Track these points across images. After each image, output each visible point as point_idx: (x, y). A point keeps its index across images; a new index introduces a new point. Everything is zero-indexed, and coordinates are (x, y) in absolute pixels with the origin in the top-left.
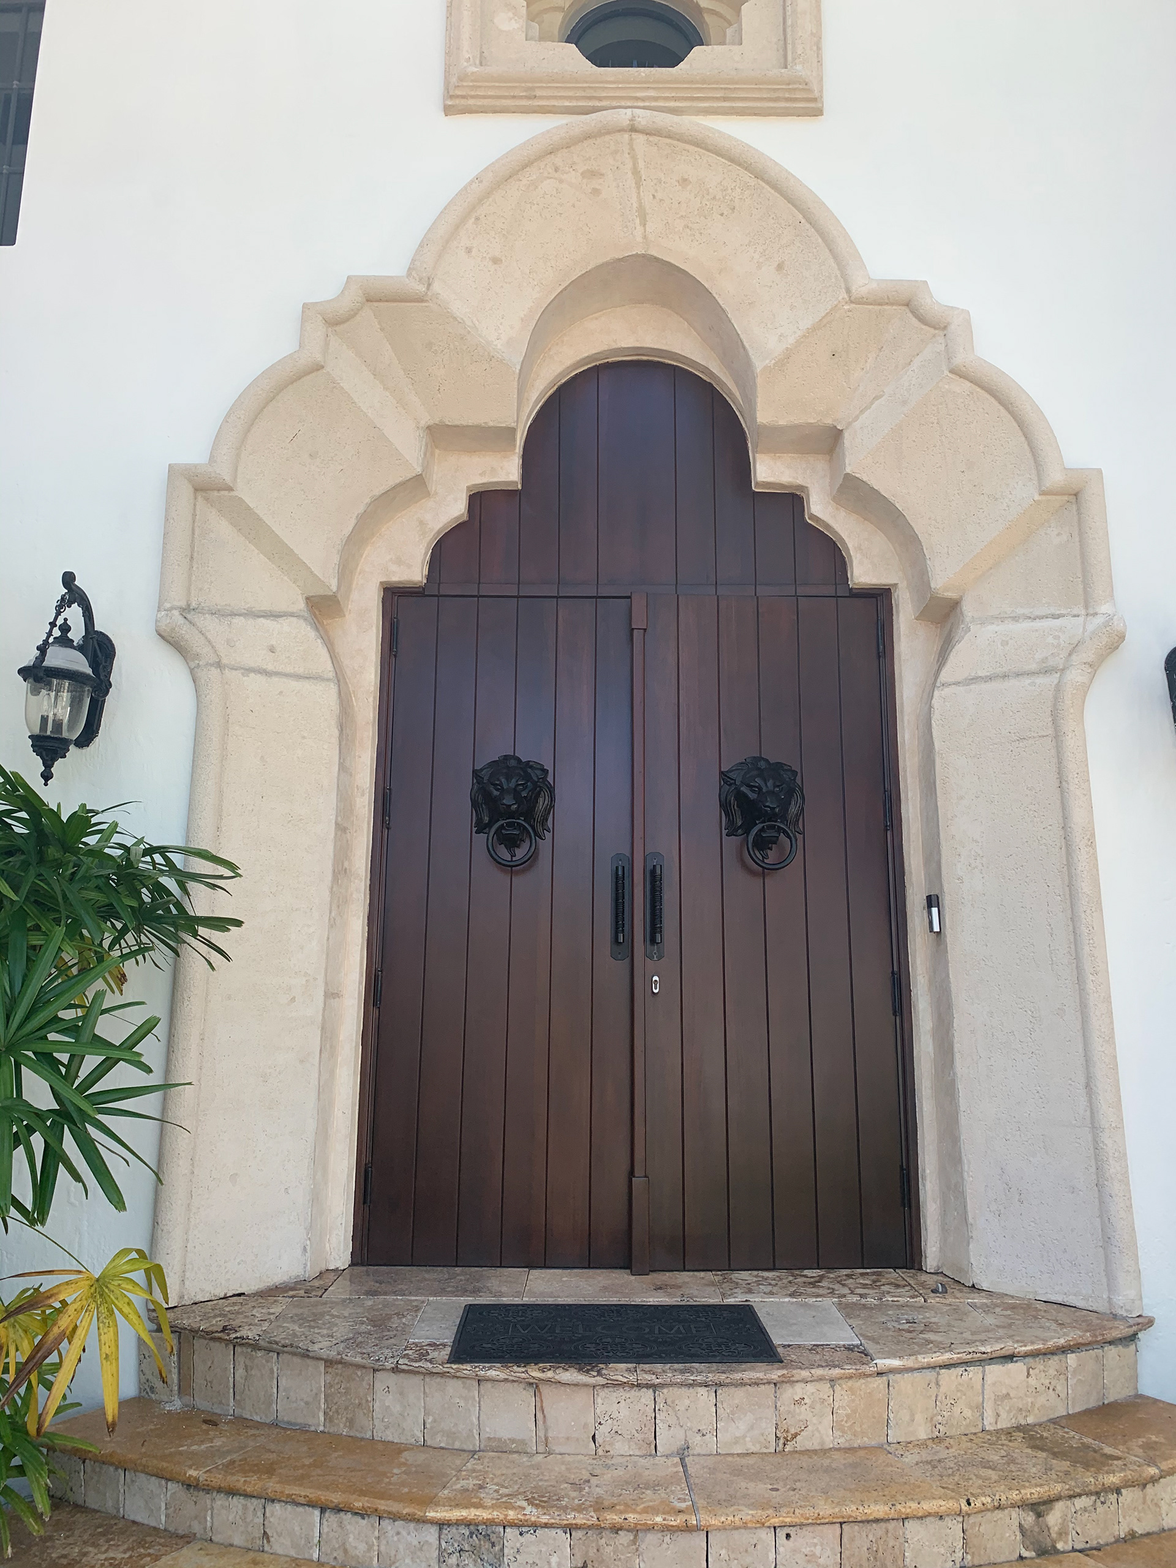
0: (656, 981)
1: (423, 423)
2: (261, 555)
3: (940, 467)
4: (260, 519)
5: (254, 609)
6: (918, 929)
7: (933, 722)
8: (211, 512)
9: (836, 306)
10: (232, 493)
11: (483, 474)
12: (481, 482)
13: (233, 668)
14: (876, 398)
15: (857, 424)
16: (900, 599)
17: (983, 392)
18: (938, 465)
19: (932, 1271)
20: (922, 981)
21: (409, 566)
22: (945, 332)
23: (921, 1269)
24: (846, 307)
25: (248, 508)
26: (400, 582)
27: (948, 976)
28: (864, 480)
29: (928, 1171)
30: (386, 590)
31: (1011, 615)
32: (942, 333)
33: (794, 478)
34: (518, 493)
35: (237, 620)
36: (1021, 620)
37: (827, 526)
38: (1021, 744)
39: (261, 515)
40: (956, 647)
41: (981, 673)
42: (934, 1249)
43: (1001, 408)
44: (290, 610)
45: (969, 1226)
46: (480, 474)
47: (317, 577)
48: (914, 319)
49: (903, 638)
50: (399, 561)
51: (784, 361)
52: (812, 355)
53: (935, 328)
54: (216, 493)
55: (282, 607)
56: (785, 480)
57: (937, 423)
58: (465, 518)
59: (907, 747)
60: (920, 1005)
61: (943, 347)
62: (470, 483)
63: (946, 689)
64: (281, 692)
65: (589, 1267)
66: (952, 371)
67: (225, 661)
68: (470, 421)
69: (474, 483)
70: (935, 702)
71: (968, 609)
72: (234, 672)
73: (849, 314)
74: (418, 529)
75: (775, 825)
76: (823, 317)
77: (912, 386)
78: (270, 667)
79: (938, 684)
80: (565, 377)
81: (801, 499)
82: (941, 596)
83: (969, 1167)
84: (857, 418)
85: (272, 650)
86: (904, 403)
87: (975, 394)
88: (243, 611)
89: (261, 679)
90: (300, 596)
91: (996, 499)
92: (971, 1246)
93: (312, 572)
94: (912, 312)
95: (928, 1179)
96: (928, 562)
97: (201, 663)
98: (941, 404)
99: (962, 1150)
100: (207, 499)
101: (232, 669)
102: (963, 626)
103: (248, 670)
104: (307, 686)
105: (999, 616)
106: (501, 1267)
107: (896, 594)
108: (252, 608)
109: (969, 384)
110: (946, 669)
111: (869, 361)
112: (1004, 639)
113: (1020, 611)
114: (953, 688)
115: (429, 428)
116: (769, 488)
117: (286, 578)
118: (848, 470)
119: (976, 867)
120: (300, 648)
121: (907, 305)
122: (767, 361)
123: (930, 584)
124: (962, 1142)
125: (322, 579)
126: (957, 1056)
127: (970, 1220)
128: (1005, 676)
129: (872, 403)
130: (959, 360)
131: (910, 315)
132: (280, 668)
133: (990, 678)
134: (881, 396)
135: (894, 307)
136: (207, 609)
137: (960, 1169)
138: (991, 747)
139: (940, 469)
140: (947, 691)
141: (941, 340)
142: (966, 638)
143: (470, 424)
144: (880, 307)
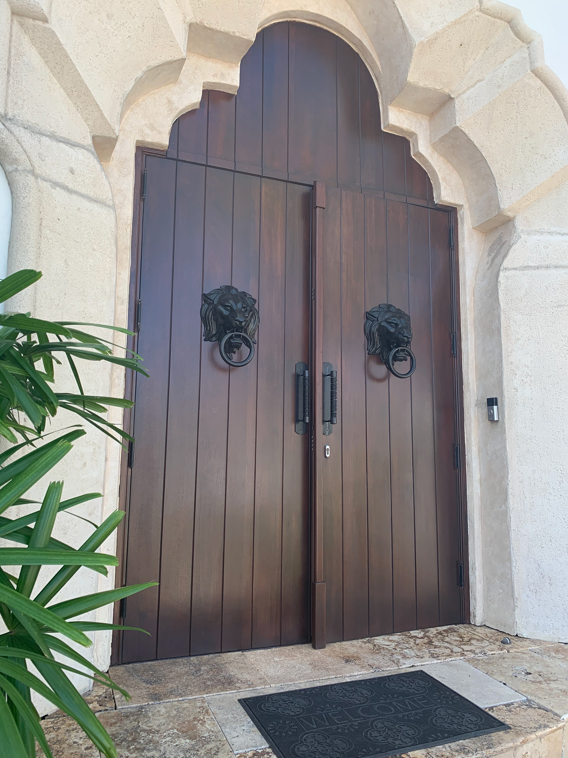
0: (328, 449)
1: (188, 19)
2: (62, 90)
3: (513, 133)
4: (67, 56)
5: (56, 134)
6: (473, 418)
7: (499, 291)
8: (24, 38)
9: (471, 10)
10: (46, 25)
11: (215, 75)
12: (213, 81)
13: (45, 180)
14: (479, 81)
15: (465, 96)
16: (465, 215)
17: (547, 89)
18: (512, 131)
19: (479, 625)
20: (475, 450)
21: (160, 132)
22: (529, 45)
23: (470, 623)
24: (477, 13)
25: (59, 43)
26: (152, 143)
27: (505, 447)
28: (466, 133)
29: (477, 565)
30: (138, 148)
31: (548, 231)
32: (526, 46)
33: (410, 126)
34: (234, 99)
35: (44, 139)
36: (554, 235)
37: (426, 161)
38: (559, 309)
39: (69, 52)
40: (513, 247)
41: (531, 264)
42: (480, 611)
43: (556, 101)
44: (82, 143)
45: (515, 599)
46: (213, 75)
47: (106, 120)
48: (512, 32)
49: (466, 239)
50: (152, 127)
51: (433, 41)
52: (449, 41)
53: (523, 42)
54: (31, 21)
55: (76, 138)
56: (405, 127)
57: (517, 104)
58: (198, 107)
59: (468, 307)
60: (473, 464)
61: (527, 55)
62: (205, 81)
63: (508, 272)
64: (79, 209)
65: (281, 645)
66: (532, 71)
67: (38, 171)
68: (222, 28)
69: (208, 81)
70: (501, 279)
71: (520, 224)
72: (45, 183)
73: (477, 18)
74: (167, 105)
75: (405, 349)
76: (462, 17)
77: (504, 77)
78: (71, 186)
79: (502, 268)
80: (268, 22)
81: (408, 142)
82: (505, 214)
83: (516, 564)
84: (464, 92)
85: (72, 171)
86: (499, 86)
87: (542, 89)
88: (48, 133)
89: (63, 193)
90: (89, 133)
91: (546, 158)
92: (516, 612)
93: (102, 114)
94: (511, 27)
95: (477, 569)
96: (499, 192)
97: (19, 168)
98: (522, 91)
99: (512, 553)
100: (22, 25)
101: (43, 180)
102: (516, 234)
103: (56, 184)
104: (95, 208)
105: (540, 231)
106: (221, 652)
107: (461, 212)
108: (54, 132)
109: (540, 82)
110: (507, 259)
111: (479, 55)
112: (545, 245)
113: (553, 229)
114: (512, 272)
115: (191, 25)
116: (392, 131)
117: (79, 115)
118: (458, 124)
119: (527, 382)
120: (91, 176)
121: (509, 23)
122: (423, 38)
123: (499, 205)
124: (512, 549)
125: (110, 123)
126: (510, 497)
127: (516, 596)
128: (547, 267)
129: (475, 84)
130: (538, 65)
131: (510, 29)
132: (78, 189)
133: (537, 268)
134: (482, 80)
135: (502, 22)
136: (21, 122)
137: (509, 565)
138: (539, 309)
139: (512, 134)
140: (509, 273)
141: (526, 50)
142: (519, 241)
143: (222, 30)
144: (494, 19)
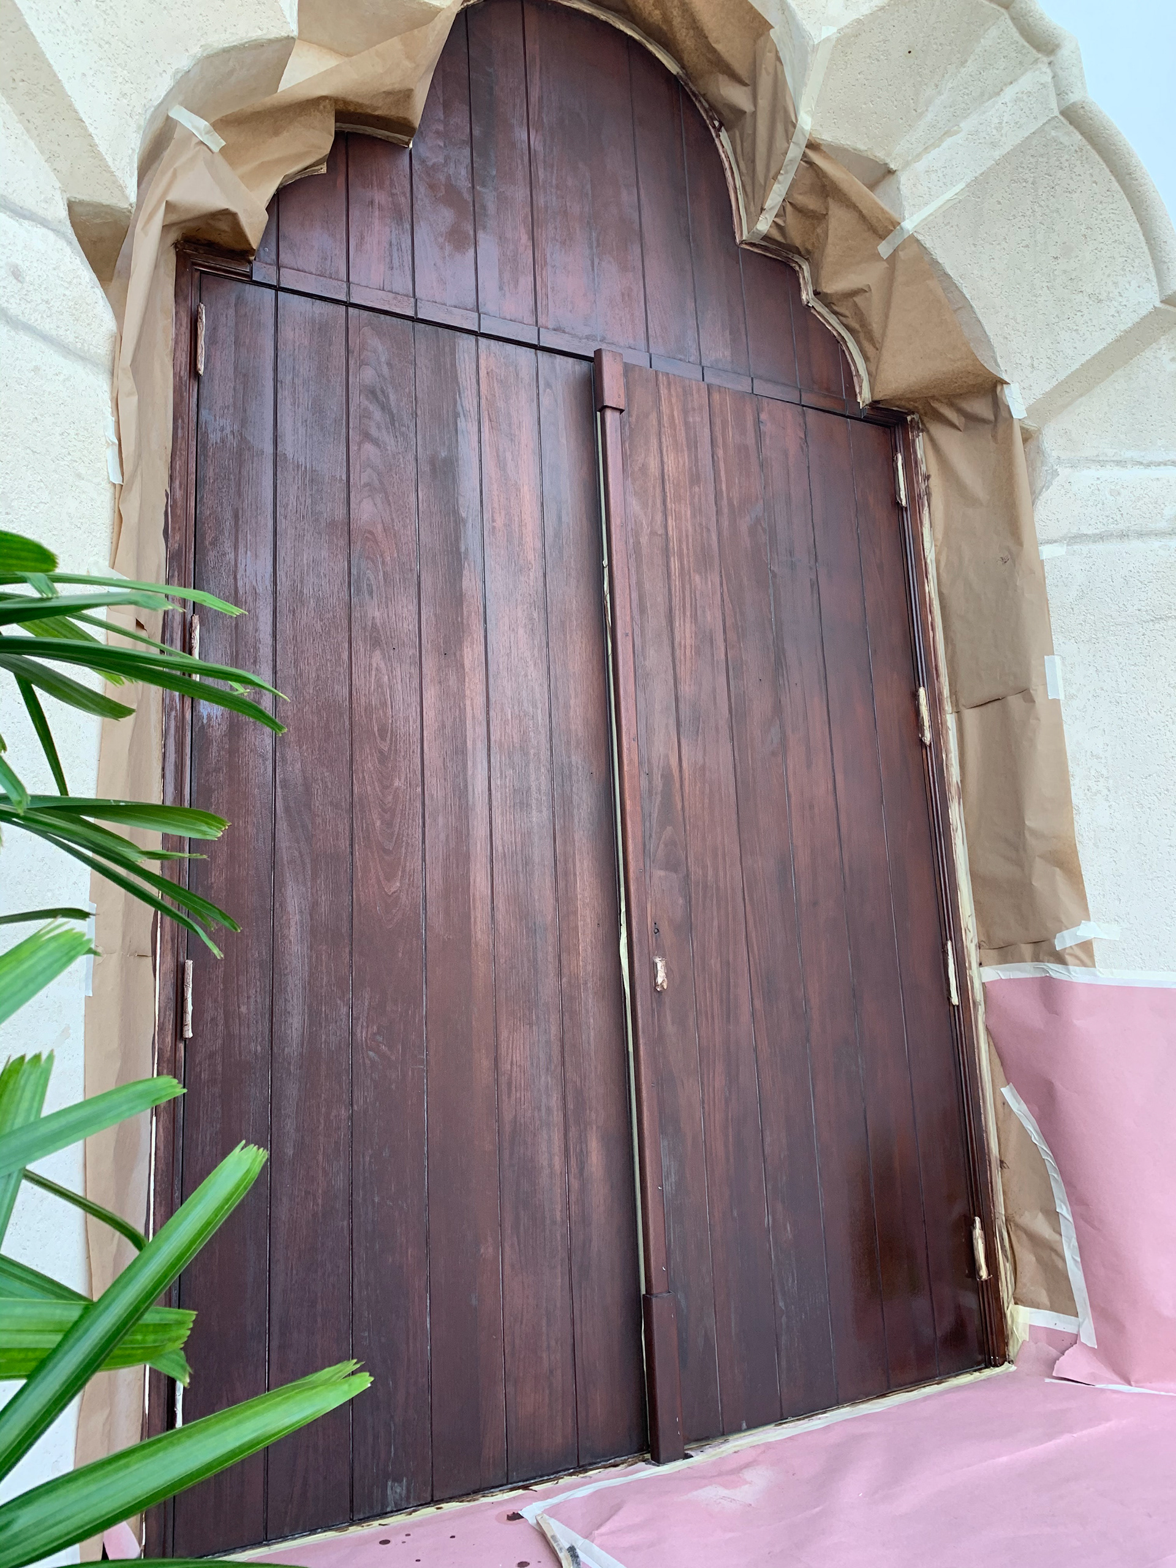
3: (1027, 246)
14: (949, 133)
15: (920, 166)
17: (1093, 151)
18: (1024, 243)
22: (1052, 58)
28: (928, 245)
31: (1114, 459)
32: (1046, 60)
34: (406, 157)
36: (1129, 466)
38: (1157, 626)
40: (1043, 495)
41: (1085, 530)
43: (1113, 178)
44: (41, 212)
48: (1014, 29)
51: (851, 38)
53: (1039, 50)
55: (27, 199)
57: (1033, 184)
61: (1048, 78)
64: (37, 369)
65: (579, 1470)
66: (1062, 113)
71: (1052, 446)
77: (1004, 124)
78: (14, 310)
81: (795, 274)
82: (1020, 423)
84: (918, 157)
85: (16, 274)
86: (994, 145)
87: (1084, 152)
90: (58, 192)
93: (93, 146)
94: (1013, 19)
98: (1042, 156)
102: (1046, 468)
105: (1097, 459)
109: (1080, 137)
112: (1113, 487)
113: (1128, 454)
117: (31, 143)
118: (909, 228)
121: (1007, 8)
125: (113, 168)
128: (1123, 536)
129: (943, 139)
130: (1075, 97)
131: (1009, 22)
132: (32, 318)
133: (1101, 537)
134: (955, 132)
135: (992, 5)
138: (1112, 628)
139: (1026, 249)
141: (1045, 68)
142: (1055, 483)
